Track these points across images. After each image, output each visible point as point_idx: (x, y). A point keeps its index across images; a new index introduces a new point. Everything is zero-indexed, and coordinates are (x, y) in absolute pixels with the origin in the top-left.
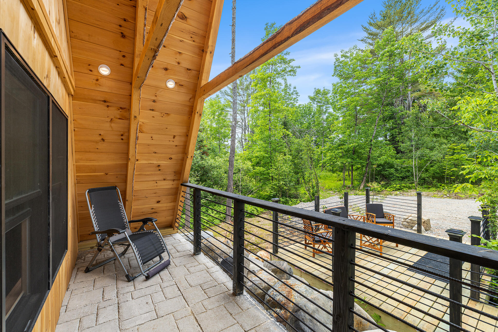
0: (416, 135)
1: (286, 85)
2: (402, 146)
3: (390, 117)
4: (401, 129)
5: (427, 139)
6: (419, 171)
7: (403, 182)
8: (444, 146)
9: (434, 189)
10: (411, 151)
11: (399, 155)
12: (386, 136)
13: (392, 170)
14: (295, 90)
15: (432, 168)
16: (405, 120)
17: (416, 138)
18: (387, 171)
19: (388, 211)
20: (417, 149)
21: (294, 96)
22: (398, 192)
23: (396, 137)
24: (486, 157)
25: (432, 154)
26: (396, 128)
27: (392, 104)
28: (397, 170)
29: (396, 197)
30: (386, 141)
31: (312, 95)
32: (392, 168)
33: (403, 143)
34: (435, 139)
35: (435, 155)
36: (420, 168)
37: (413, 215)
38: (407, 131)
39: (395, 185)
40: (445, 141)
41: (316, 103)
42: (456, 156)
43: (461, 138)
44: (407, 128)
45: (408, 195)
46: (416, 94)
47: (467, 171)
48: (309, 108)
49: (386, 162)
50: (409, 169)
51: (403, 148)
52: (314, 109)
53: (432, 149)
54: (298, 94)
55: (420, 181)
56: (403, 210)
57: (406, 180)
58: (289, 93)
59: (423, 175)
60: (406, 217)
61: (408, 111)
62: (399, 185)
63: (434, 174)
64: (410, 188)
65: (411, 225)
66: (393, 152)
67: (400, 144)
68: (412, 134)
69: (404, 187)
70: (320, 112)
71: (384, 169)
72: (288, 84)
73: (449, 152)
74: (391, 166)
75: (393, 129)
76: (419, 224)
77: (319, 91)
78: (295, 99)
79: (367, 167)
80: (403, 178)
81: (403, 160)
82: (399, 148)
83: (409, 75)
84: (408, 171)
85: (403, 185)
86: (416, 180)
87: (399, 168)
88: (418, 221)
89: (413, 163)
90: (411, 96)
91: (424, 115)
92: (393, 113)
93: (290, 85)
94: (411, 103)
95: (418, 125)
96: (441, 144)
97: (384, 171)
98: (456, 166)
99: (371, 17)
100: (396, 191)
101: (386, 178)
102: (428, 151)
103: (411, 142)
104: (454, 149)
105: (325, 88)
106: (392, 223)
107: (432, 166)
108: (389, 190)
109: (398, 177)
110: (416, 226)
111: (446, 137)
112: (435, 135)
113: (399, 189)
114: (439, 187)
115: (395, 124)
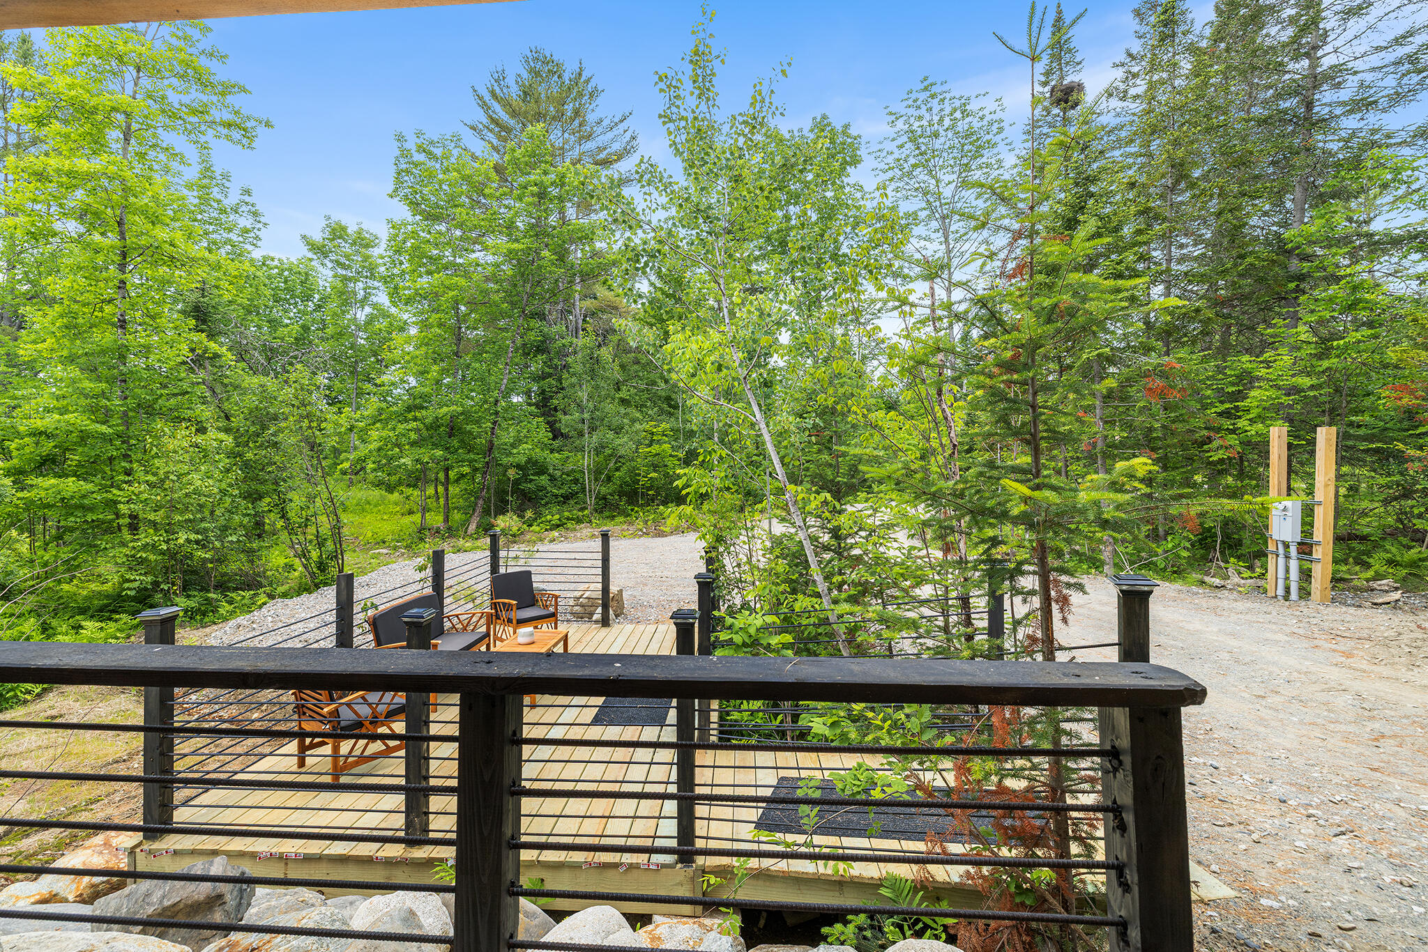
0: (591, 397)
1: (207, 169)
2: (566, 421)
3: (538, 347)
4: (560, 380)
5: (610, 408)
6: (596, 480)
7: (565, 507)
8: (637, 426)
9: (622, 519)
10: (581, 434)
11: (556, 443)
12: (528, 393)
13: (544, 480)
14: (247, 198)
15: (617, 474)
16: (569, 359)
17: (591, 405)
18: (531, 480)
19: (542, 586)
20: (593, 429)
21: (245, 222)
22: (555, 534)
23: (551, 397)
24: (710, 453)
25: (618, 442)
26: (550, 375)
27: (541, 316)
28: (553, 479)
29: (553, 547)
30: (530, 405)
31: (317, 236)
32: (543, 474)
33: (565, 414)
34: (622, 411)
35: (624, 444)
36: (597, 472)
37: (592, 586)
38: (573, 386)
39: (549, 517)
40: (638, 415)
41: (330, 265)
42: (655, 449)
43: (662, 411)
44: (574, 380)
45: (576, 539)
46: (589, 303)
47: (685, 479)
48: (306, 279)
49: (529, 460)
50: (578, 476)
51: (567, 426)
52: (321, 283)
53: (618, 430)
54: (262, 219)
55: (597, 503)
56: (572, 578)
57: (572, 502)
58: (219, 202)
59: (604, 490)
60: (578, 594)
61: (575, 340)
62: (557, 517)
63: (621, 486)
64: (579, 521)
65: (589, 609)
66: (544, 434)
67: (560, 415)
68: (583, 395)
69: (568, 519)
70: (346, 299)
71: (525, 478)
72: (218, 170)
73: (645, 438)
74: (542, 470)
75: (544, 379)
76: (605, 607)
77: (344, 229)
78: (246, 231)
79: (485, 473)
80: (566, 498)
81: (566, 453)
82: (557, 425)
83: (577, 255)
84: (576, 481)
85: (566, 514)
86: (591, 501)
87: (558, 473)
88: (602, 599)
89: (586, 461)
90: (581, 306)
91: (606, 353)
92: (546, 338)
93: (226, 177)
94: (580, 322)
95: (593, 374)
96: (633, 421)
97: (526, 482)
98: (655, 467)
99: (496, 76)
100: (551, 530)
101: (530, 500)
102: (611, 435)
103: (582, 412)
104: (652, 434)
105: (363, 226)
106: (553, 615)
107: (617, 469)
108: (538, 529)
109: (556, 496)
110: (599, 610)
111: (640, 407)
112: (624, 402)
113: (558, 526)
114: (629, 515)
115: (549, 367)
